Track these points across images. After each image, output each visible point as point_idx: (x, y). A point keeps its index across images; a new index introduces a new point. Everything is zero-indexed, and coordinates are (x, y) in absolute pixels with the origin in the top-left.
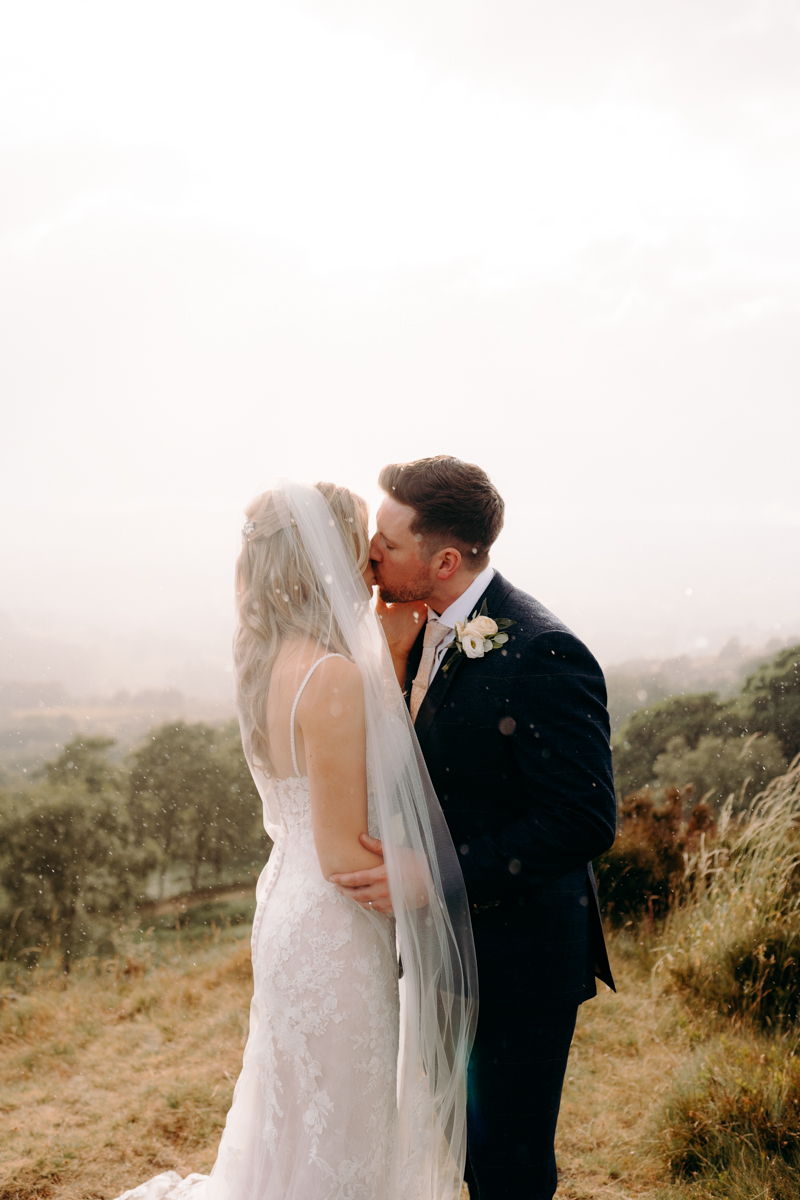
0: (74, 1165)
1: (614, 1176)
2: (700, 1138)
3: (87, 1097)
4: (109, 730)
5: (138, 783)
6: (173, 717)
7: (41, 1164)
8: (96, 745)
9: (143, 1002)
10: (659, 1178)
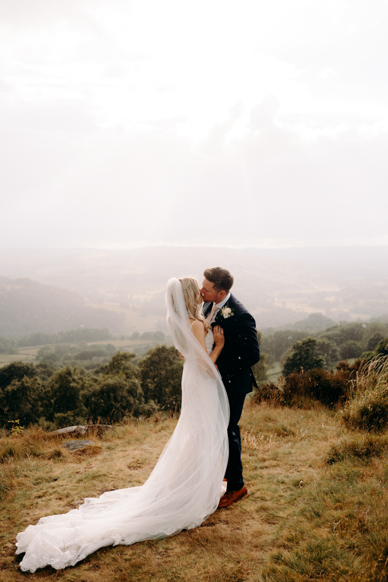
0: (148, 462)
1: (310, 466)
2: (336, 454)
3: (148, 449)
4: (131, 351)
5: (144, 376)
6: (161, 344)
7: (138, 460)
8: (125, 357)
9: (162, 427)
10: (323, 466)
